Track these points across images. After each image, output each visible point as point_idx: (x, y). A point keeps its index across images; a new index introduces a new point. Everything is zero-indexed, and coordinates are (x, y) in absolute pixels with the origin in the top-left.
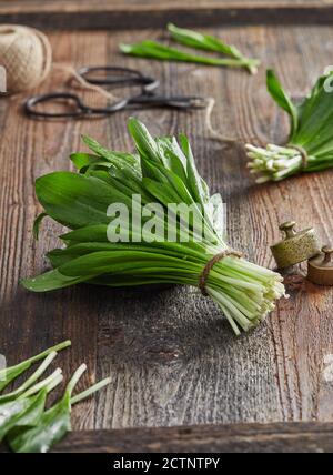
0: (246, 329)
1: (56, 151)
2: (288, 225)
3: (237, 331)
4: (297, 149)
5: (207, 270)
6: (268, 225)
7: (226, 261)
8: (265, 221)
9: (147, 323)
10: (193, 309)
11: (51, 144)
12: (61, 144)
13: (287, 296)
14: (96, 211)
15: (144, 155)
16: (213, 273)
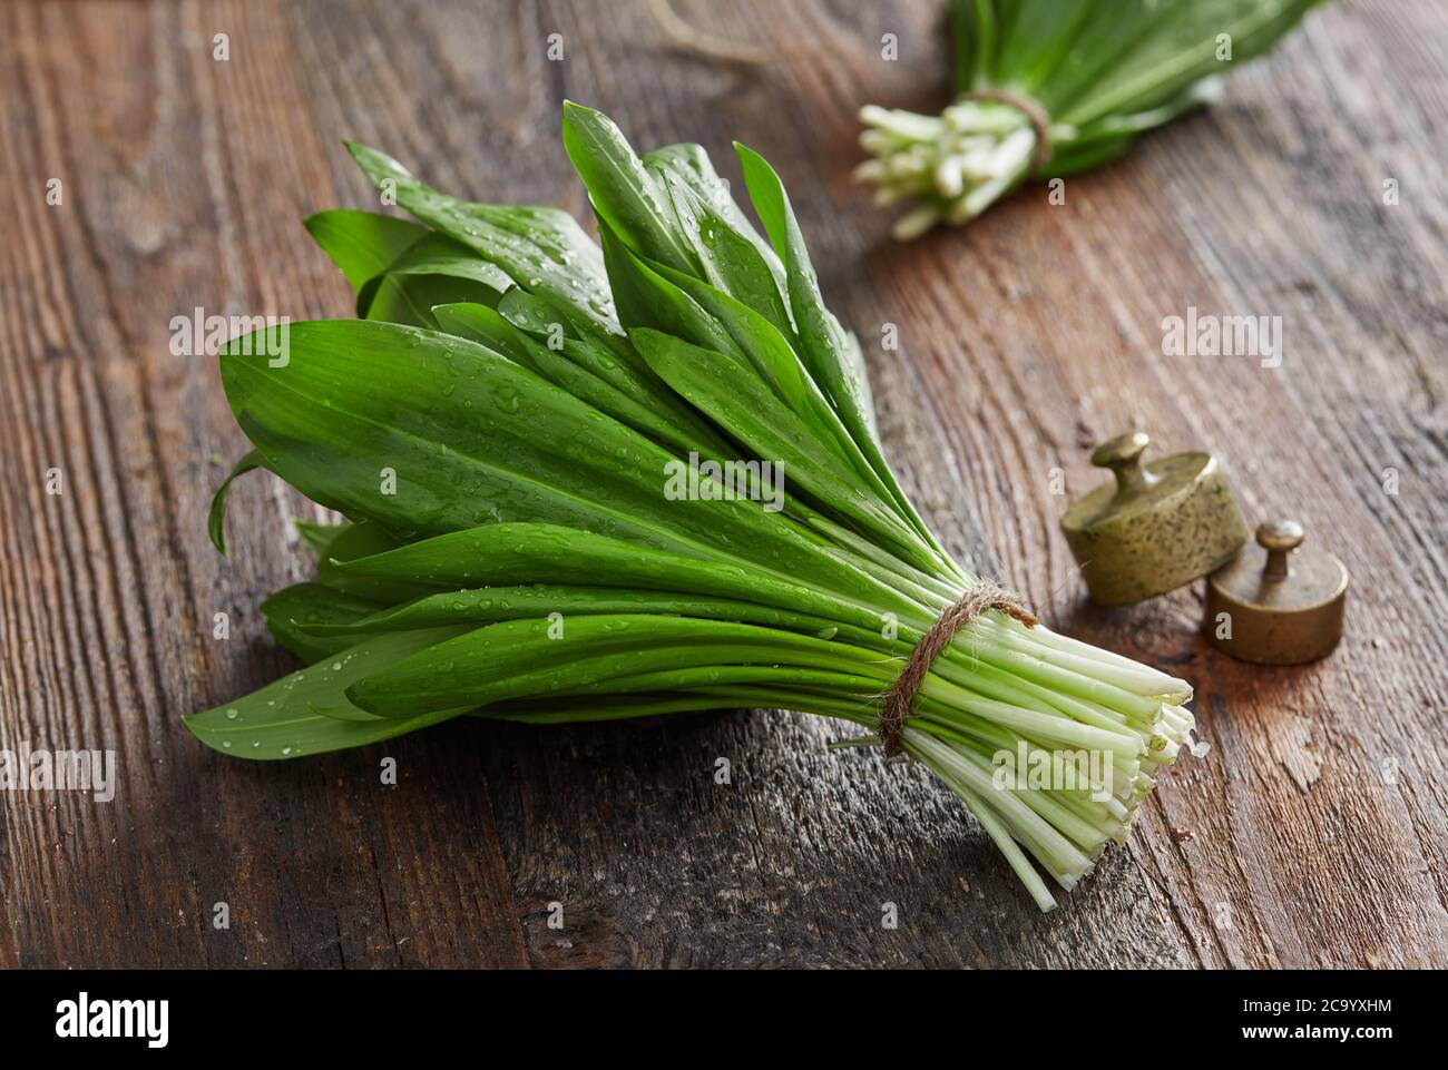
0: (1069, 881)
1: (142, 122)
2: (1127, 452)
3: (1045, 899)
4: (1018, 108)
5: (912, 676)
6: (989, 412)
7: (982, 633)
8: (972, 392)
9: (697, 875)
10: (843, 797)
11: (119, 92)
12: (150, 92)
13: (1200, 750)
14: (471, 463)
15: (623, 236)
16: (935, 687)
